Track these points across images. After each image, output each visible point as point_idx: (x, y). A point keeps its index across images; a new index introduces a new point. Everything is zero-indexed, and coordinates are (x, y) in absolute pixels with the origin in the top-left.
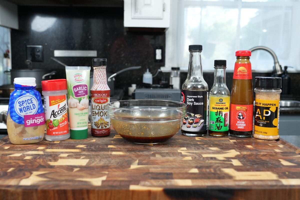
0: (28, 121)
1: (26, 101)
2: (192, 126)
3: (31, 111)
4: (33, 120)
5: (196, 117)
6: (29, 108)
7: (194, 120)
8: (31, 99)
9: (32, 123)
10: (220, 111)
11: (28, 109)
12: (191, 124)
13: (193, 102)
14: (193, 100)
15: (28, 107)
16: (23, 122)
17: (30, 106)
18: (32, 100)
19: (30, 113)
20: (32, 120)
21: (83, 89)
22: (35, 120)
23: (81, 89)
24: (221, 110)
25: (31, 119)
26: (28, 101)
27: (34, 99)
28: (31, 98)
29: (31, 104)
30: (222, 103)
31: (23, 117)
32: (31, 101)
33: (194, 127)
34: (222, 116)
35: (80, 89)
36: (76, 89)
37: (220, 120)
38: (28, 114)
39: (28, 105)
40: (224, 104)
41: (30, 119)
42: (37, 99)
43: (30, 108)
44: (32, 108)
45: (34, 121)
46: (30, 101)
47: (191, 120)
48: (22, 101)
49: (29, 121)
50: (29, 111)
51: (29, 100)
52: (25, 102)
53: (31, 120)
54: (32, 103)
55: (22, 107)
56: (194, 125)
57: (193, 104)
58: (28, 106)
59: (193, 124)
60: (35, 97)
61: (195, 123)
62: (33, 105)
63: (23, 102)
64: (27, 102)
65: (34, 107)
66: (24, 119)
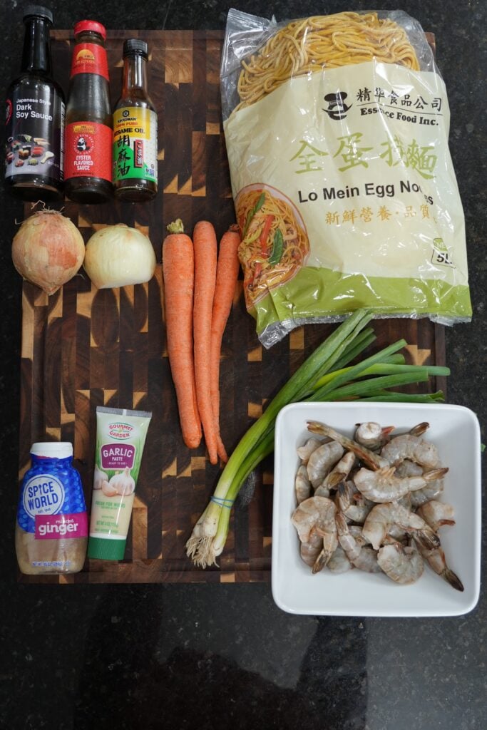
0: (42, 526)
1: (40, 486)
2: (26, 162)
3: (48, 506)
4: (52, 527)
5: (36, 143)
6: (45, 501)
7: (31, 150)
8: (50, 483)
9: (49, 531)
10: (125, 136)
11: (44, 504)
12: (24, 157)
13: (29, 111)
14: (29, 107)
15: (43, 499)
16: (34, 528)
17: (48, 496)
18: (51, 485)
19: (46, 510)
20: (50, 525)
21: (123, 453)
22: (56, 526)
23: (120, 453)
24: (126, 134)
25: (48, 523)
26: (45, 486)
27: (56, 483)
28: (51, 480)
29: (50, 494)
30: (129, 119)
31: (34, 518)
32: (50, 487)
33: (32, 165)
34: (129, 145)
35: (117, 452)
36: (109, 452)
37: (126, 154)
38: (42, 514)
39: (44, 495)
40: (132, 121)
41: (45, 524)
42: (63, 483)
43: (47, 501)
44: (51, 501)
45: (54, 528)
46: (48, 488)
47: (24, 149)
48: (34, 487)
49: (45, 527)
50: (45, 507)
51: (46, 484)
52: (39, 489)
53: (48, 526)
54: (51, 491)
55: (34, 498)
56: (32, 160)
57: (30, 115)
58: (44, 497)
59: (30, 157)
60: (58, 481)
61: (33, 156)
62: (53, 495)
63: (36, 489)
64: (42, 488)
65: (55, 500)
66: (35, 523)
